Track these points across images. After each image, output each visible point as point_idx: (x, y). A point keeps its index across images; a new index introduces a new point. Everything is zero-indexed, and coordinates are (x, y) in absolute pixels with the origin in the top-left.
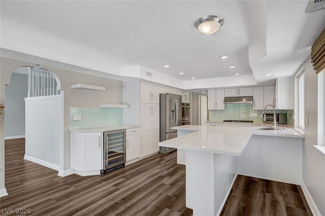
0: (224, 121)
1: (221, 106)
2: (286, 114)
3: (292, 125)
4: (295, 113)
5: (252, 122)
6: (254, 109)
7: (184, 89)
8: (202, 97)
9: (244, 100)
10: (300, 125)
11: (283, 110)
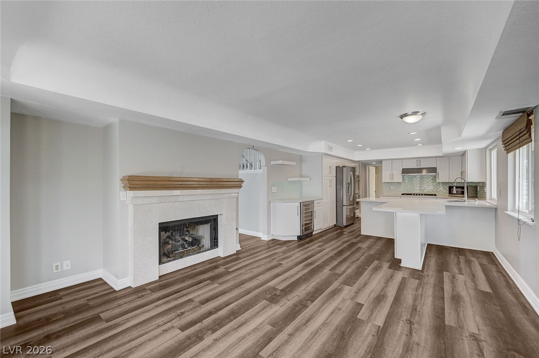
0: (402, 194)
1: (398, 178)
2: (476, 187)
3: (483, 197)
4: (487, 186)
5: (435, 195)
6: (438, 181)
7: (356, 160)
8: (370, 167)
9: (424, 172)
10: (493, 197)
11: (473, 182)
